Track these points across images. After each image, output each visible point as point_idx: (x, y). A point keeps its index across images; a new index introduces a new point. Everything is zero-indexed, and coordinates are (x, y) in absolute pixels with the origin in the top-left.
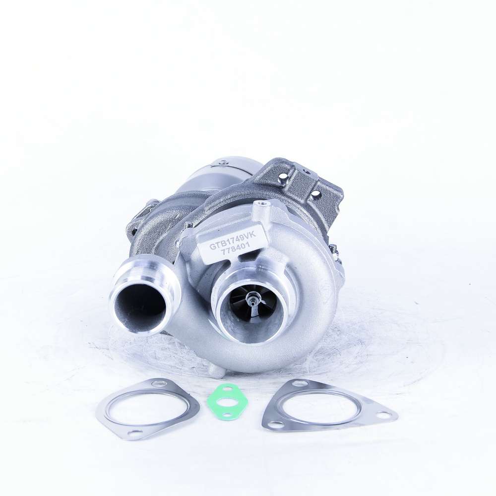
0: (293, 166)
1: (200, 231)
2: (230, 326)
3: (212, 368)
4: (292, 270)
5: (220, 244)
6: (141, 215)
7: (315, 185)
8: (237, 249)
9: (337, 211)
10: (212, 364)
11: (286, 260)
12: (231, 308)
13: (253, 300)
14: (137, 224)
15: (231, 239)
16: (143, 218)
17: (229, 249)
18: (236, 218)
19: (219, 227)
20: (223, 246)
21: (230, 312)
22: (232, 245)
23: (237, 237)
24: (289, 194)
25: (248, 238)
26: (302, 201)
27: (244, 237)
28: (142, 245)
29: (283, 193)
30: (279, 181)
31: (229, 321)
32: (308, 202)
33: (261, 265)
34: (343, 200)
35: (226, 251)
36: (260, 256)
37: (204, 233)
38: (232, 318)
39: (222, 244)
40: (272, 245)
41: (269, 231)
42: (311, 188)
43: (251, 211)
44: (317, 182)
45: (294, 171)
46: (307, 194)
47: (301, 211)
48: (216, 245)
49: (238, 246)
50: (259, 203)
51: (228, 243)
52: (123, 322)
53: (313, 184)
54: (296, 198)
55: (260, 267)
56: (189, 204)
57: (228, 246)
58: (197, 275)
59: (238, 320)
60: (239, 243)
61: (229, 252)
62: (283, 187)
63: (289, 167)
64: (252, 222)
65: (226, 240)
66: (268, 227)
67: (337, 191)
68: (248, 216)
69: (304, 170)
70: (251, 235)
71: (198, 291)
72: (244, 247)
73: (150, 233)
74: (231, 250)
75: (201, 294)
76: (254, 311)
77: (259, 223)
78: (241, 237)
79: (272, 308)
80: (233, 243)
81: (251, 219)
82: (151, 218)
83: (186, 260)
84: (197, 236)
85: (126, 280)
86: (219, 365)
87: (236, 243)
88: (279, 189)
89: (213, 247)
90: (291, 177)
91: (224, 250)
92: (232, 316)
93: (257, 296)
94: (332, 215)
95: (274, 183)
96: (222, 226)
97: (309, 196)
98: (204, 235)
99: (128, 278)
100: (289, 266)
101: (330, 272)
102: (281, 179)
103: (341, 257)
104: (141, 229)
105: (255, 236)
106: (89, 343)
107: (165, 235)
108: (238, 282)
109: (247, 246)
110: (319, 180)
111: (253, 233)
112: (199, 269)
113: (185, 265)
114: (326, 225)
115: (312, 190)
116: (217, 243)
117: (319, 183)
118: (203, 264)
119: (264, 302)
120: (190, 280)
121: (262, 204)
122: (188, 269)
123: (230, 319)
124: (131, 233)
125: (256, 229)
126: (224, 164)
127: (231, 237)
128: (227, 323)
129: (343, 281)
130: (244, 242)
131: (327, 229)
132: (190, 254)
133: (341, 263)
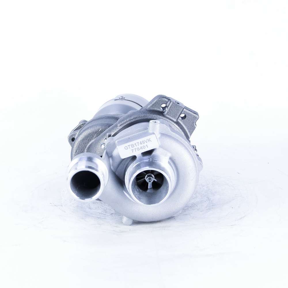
0: (169, 99)
1: (118, 139)
2: (137, 195)
3: (125, 219)
4: (172, 161)
5: (130, 146)
6: (77, 129)
7: (182, 111)
8: (141, 149)
9: (195, 126)
10: (125, 217)
11: (169, 155)
12: (137, 184)
13: (150, 179)
14: (75, 135)
15: (137, 143)
16: (79, 131)
17: (136, 149)
18: (140, 131)
19: (129, 136)
20: (132, 147)
21: (136, 186)
22: (138, 147)
23: (141, 142)
24: (167, 116)
25: (147, 143)
26: (175, 120)
27: (145, 142)
28: (79, 147)
29: (164, 116)
30: (161, 109)
31: (136, 192)
32: (179, 121)
33: (155, 159)
34: (199, 119)
35: (134, 151)
36: (154, 153)
37: (120, 140)
38: (138, 190)
39: (132, 146)
40: (161, 147)
41: (159, 138)
42: (180, 112)
43: (149, 127)
44: (183, 109)
45: (170, 103)
46: (178, 116)
47: (175, 126)
48: (128, 147)
49: (141, 147)
50: (153, 122)
51: (135, 146)
52: (75, 193)
53: (182, 110)
54: (171, 118)
55: (154, 159)
56: (106, 123)
57: (135, 147)
58: (116, 164)
59: (141, 191)
60: (142, 145)
61: (136, 151)
62: (164, 112)
63: (167, 100)
64: (149, 133)
65: (134, 144)
66: (159, 136)
67: (195, 114)
68: (146, 129)
69: (176, 102)
70: (149, 141)
71: (117, 174)
72: (144, 148)
73: (83, 140)
74: (137, 149)
75: (118, 176)
76: (150, 185)
77: (154, 133)
78: (143, 142)
79: (160, 183)
80: (138, 145)
81: (148, 131)
82: (84, 131)
83: (110, 156)
84: (116, 142)
85: (76, 169)
86: (129, 217)
87: (140, 146)
88: (161, 113)
89: (126, 148)
90: (168, 106)
91: (133, 150)
92: (138, 188)
93: (152, 177)
94: (192, 128)
95: (158, 110)
96: (131, 136)
97: (179, 117)
98: (121, 141)
99: (77, 167)
100: (171, 159)
101: (195, 162)
102: (162, 108)
103: (198, 153)
104: (77, 137)
105: (151, 141)
106: (51, 203)
107: (92, 141)
108: (142, 169)
109: (146, 147)
110: (185, 108)
111: (150, 140)
112: (117, 161)
113: (109, 159)
114: (189, 134)
115: (181, 114)
116: (129, 146)
117: (185, 110)
118: (121, 158)
119: (156, 180)
120: (112, 167)
121: (155, 122)
122: (111, 161)
123: (137, 190)
124: (71, 140)
125: (152, 137)
126: (122, 98)
127: (137, 142)
128: (135, 193)
129: (202, 167)
130: (145, 145)
131: (189, 136)
132: (112, 152)
133: (198, 156)
